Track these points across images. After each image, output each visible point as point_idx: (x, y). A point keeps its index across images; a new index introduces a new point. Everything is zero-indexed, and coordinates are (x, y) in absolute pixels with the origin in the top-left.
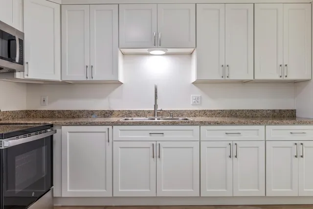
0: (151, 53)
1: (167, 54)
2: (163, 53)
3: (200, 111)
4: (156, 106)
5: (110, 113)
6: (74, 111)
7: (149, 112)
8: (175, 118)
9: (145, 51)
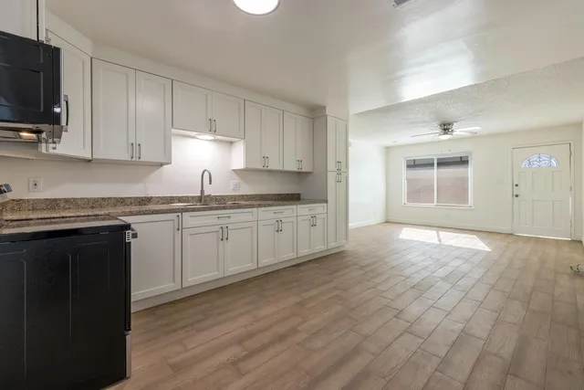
0: (199, 137)
1: (215, 141)
2: (212, 138)
3: (239, 196)
4: (202, 191)
5: (148, 200)
6: (94, 199)
7: (193, 197)
8: (221, 203)
9: (193, 134)
